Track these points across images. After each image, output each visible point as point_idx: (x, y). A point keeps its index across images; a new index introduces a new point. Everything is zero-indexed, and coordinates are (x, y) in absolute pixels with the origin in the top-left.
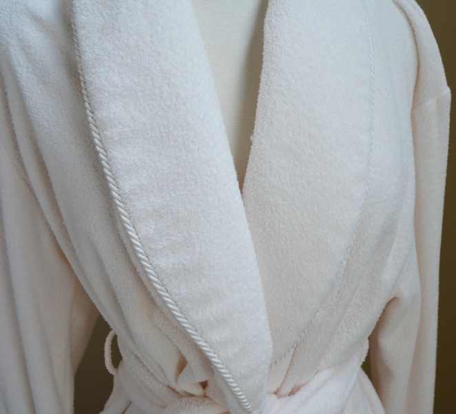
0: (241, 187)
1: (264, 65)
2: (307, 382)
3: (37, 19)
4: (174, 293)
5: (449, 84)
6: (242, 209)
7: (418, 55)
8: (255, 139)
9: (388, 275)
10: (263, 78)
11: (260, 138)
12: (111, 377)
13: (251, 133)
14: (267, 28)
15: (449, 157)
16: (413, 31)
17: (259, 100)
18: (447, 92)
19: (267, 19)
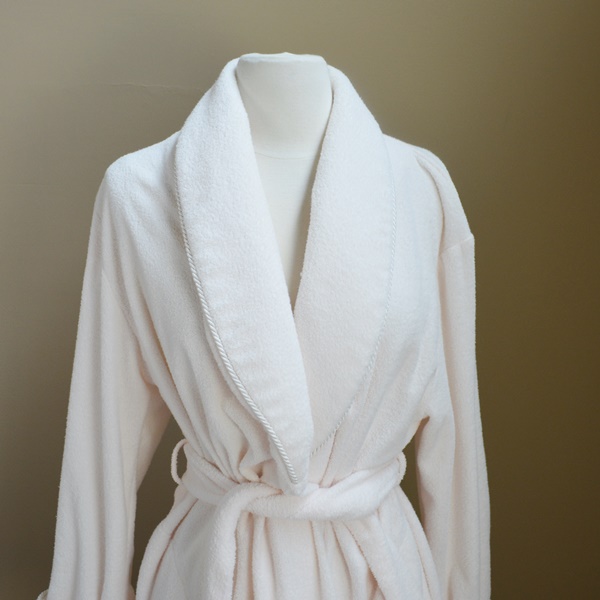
0: (293, 309)
1: (311, 222)
2: (344, 478)
3: (145, 186)
4: (244, 380)
5: (473, 231)
6: (293, 324)
7: (442, 209)
8: (304, 275)
9: (414, 389)
10: (310, 232)
11: (307, 274)
12: (176, 485)
13: (301, 271)
14: (313, 195)
15: (476, 294)
16: (438, 189)
17: (307, 247)
18: (470, 238)
19: (314, 189)
